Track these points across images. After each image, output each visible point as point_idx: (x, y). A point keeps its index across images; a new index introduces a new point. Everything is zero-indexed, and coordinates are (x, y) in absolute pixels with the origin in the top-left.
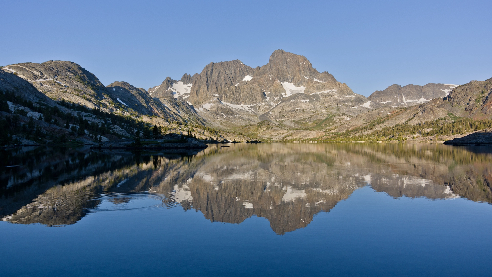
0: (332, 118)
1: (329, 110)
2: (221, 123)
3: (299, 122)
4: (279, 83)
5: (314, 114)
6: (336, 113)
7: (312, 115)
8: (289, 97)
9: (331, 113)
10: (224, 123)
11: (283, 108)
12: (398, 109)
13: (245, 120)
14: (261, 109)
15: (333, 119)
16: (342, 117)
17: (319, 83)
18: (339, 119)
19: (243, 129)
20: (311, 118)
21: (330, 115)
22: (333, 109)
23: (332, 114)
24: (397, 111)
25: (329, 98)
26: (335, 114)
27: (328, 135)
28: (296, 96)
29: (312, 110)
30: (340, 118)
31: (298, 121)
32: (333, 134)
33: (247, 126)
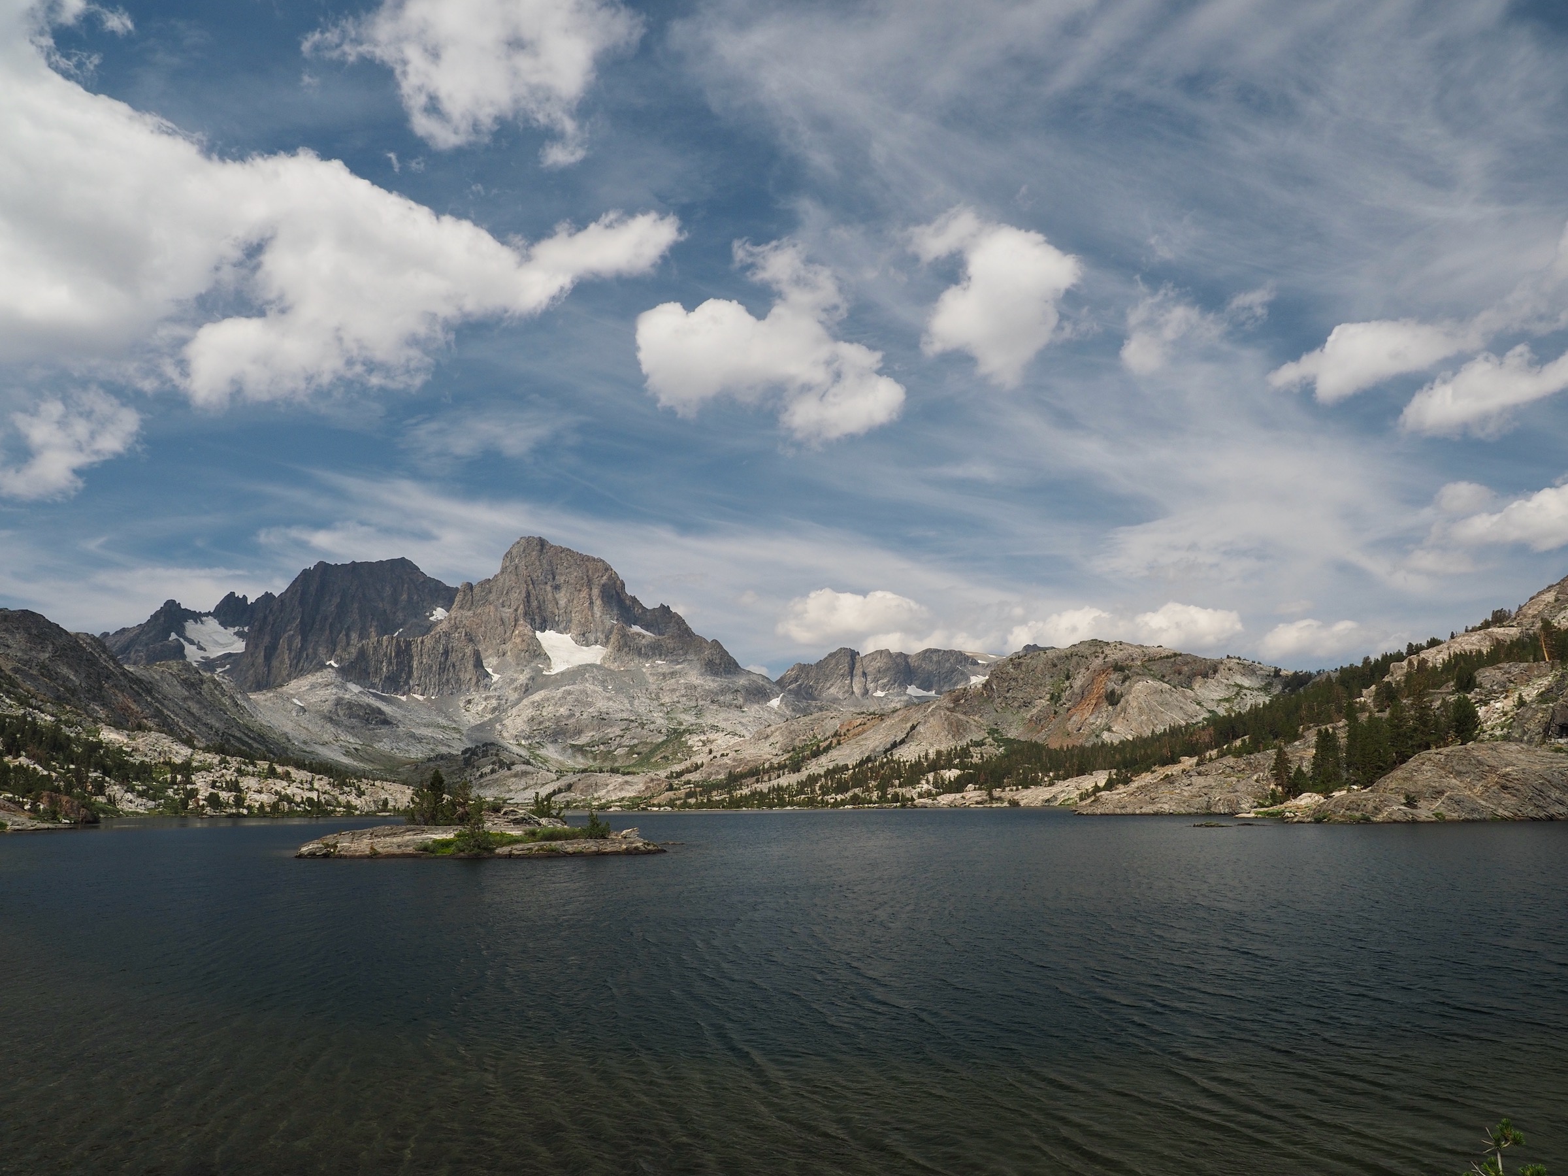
0: (683, 739)
1: (672, 716)
2: (347, 752)
3: (588, 748)
4: (530, 634)
5: (632, 724)
6: (692, 725)
7: (627, 729)
8: (557, 674)
9: (681, 724)
10: (356, 749)
11: (538, 706)
12: (863, 716)
13: (424, 741)
14: (473, 709)
15: (686, 742)
16: (712, 736)
17: (644, 637)
18: (703, 742)
19: (417, 768)
20: (623, 737)
21: (678, 729)
22: (683, 712)
23: (683, 727)
24: (859, 721)
25: (673, 680)
26: (691, 728)
27: (676, 789)
28: (577, 673)
29: (625, 715)
30: (703, 738)
31: (583, 746)
32: (692, 785)
33: (429, 760)
